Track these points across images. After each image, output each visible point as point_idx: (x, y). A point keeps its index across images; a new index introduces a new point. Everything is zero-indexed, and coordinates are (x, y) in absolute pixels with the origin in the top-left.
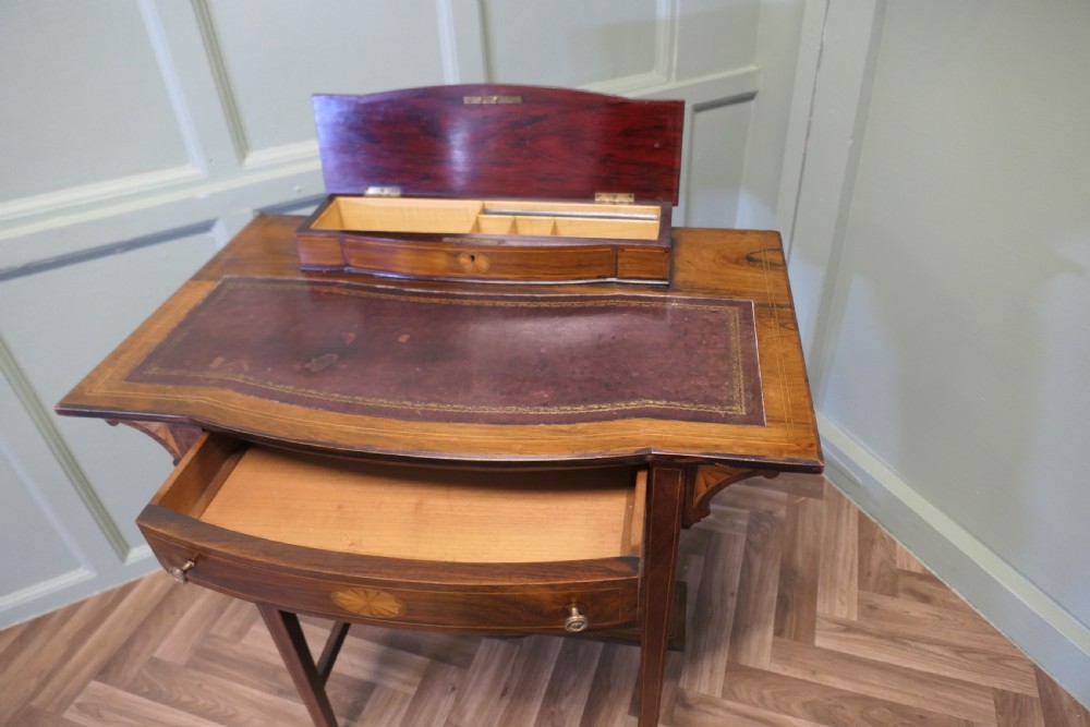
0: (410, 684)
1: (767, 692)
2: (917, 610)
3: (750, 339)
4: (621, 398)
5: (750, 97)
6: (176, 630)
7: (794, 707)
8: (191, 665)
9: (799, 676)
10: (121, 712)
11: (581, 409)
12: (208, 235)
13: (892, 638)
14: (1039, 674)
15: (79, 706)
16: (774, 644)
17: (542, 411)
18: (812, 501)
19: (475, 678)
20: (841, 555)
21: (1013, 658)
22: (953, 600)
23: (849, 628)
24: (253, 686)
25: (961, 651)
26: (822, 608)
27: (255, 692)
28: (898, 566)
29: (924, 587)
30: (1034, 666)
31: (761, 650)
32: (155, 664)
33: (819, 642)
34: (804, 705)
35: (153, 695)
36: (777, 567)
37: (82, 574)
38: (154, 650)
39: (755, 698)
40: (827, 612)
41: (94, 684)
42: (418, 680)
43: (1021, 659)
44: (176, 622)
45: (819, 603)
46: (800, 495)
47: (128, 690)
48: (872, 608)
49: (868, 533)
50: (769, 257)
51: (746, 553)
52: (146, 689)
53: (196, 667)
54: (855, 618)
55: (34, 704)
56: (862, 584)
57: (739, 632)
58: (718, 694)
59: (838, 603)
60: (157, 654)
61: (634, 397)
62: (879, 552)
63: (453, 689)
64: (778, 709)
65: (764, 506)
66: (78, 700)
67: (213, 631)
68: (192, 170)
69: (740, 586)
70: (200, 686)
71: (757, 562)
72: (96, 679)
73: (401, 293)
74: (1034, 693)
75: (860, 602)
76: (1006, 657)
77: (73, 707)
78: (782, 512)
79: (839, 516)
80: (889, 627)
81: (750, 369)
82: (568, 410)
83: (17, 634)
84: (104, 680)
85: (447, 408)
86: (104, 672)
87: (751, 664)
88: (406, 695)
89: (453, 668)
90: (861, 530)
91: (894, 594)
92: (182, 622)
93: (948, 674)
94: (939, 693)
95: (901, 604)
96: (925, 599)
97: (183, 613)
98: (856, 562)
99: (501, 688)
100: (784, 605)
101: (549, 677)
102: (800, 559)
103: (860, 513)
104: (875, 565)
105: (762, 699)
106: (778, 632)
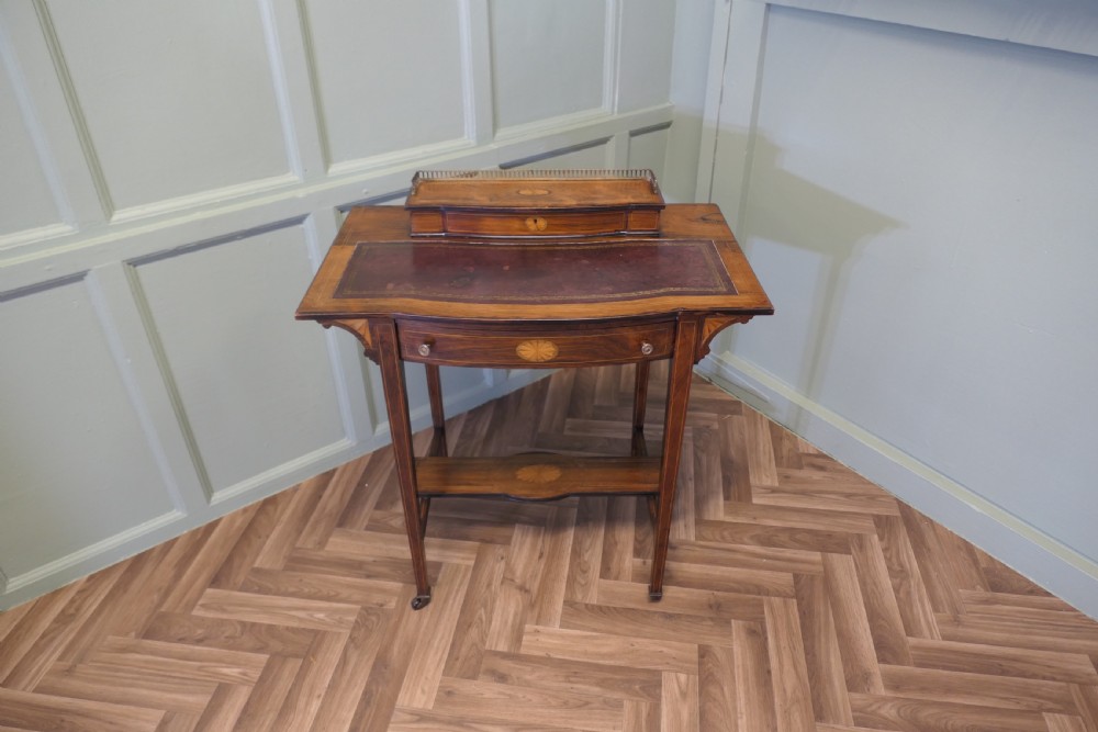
0: (469, 559)
1: (726, 533)
2: (817, 475)
3: (717, 258)
4: (655, 288)
5: (667, 125)
6: (267, 548)
7: (746, 540)
8: (286, 568)
9: (745, 522)
10: (241, 605)
11: (633, 294)
12: (301, 226)
13: (804, 493)
14: (900, 503)
15: (202, 606)
16: (725, 505)
17: (611, 296)
18: (735, 416)
19: (516, 549)
20: (761, 448)
21: (882, 496)
22: (839, 468)
23: (774, 491)
24: (343, 575)
25: (848, 496)
26: (753, 480)
27: (348, 579)
28: (801, 451)
29: (820, 461)
30: (896, 499)
31: (717, 510)
32: (258, 571)
33: (755, 501)
34: (752, 538)
35: (262, 590)
36: (718, 459)
37: (176, 515)
38: (253, 562)
39: (718, 537)
40: (758, 483)
41: (209, 591)
42: (474, 556)
43: (888, 497)
44: (264, 543)
45: (751, 478)
46: (726, 414)
47: (240, 590)
48: (787, 477)
49: (777, 433)
50: (715, 218)
51: (695, 454)
52: (256, 588)
53: (294, 569)
54: (777, 484)
55: (163, 610)
56: (778, 464)
57: (700, 502)
58: (693, 539)
59: (764, 476)
60: (256, 565)
61: (661, 287)
62: (786, 444)
63: (502, 558)
64: (734, 541)
65: (702, 423)
66: (200, 602)
67: (298, 545)
68: (293, 177)
69: (695, 474)
70: (301, 580)
71: (704, 459)
72: (210, 587)
73: (488, 245)
74: (899, 514)
75: (779, 475)
76: (877, 496)
77: (197, 607)
78: (716, 426)
79: (755, 424)
80: (799, 487)
81: (722, 272)
82: (627, 295)
83: (125, 567)
84: (218, 587)
85: (554, 298)
86: (216, 581)
87: (712, 518)
88: (468, 566)
89: (499, 546)
90: (772, 432)
91: (800, 467)
92: (269, 542)
93: (842, 509)
94: (839, 520)
95: (806, 473)
96: (821, 468)
97: (268, 537)
98: (772, 451)
99: (537, 554)
100: (727, 482)
101: (571, 543)
102: (733, 452)
103: (770, 422)
104: (785, 452)
105: (723, 538)
106: (727, 498)
